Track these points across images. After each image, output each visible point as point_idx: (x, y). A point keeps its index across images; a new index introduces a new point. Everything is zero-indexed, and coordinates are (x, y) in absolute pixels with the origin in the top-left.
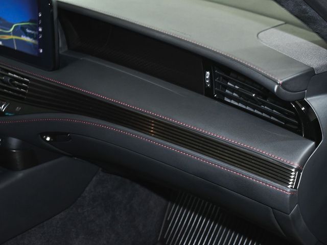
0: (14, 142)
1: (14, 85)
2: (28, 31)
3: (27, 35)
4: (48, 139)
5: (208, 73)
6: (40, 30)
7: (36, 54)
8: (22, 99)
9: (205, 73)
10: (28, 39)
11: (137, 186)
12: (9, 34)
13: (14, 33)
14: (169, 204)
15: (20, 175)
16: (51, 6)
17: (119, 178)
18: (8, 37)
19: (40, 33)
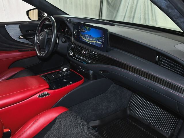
0: (91, 72)
1: (93, 55)
2: (99, 40)
3: (99, 41)
4: (102, 72)
5: (157, 57)
6: (103, 40)
7: (101, 47)
8: (96, 60)
9: (156, 57)
10: (99, 42)
11: (124, 89)
12: (93, 41)
13: (95, 40)
14: (133, 94)
15: (92, 82)
16: (108, 33)
17: (119, 86)
18: (93, 42)
19: (103, 41)
